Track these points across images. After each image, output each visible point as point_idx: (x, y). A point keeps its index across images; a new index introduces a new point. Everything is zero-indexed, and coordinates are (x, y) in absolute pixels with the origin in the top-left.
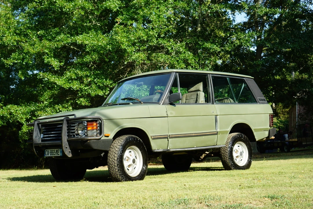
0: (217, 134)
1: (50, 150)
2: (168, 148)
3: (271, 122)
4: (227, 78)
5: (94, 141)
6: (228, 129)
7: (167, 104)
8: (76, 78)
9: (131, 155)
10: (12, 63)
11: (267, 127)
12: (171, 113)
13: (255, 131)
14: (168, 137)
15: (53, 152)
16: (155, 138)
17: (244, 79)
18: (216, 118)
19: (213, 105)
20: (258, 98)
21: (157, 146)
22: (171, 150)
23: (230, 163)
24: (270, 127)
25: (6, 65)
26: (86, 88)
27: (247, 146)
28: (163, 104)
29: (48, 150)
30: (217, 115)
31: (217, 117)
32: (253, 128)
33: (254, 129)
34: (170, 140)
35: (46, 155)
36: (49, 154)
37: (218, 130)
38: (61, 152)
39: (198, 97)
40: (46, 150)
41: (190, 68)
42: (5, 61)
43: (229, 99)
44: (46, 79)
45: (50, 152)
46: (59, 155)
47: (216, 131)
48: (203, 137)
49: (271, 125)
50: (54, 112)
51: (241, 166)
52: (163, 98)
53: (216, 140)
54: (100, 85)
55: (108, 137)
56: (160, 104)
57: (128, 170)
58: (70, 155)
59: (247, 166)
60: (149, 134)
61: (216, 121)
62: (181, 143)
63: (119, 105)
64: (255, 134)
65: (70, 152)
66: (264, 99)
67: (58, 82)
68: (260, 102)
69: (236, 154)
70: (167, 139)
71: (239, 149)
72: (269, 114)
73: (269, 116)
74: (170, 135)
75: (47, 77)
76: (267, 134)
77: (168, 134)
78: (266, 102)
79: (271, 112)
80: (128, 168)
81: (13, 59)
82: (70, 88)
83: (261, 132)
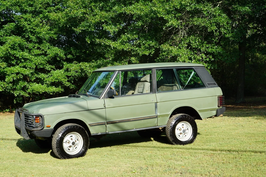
0: (157, 117)
2: (107, 132)
3: (219, 103)
4: (174, 69)
5: (37, 131)
6: (169, 112)
7: (107, 98)
8: (128, 41)
9: (72, 139)
10: (80, 30)
11: (215, 107)
12: (109, 105)
13: (200, 112)
14: (105, 123)
16: (92, 125)
17: (193, 67)
19: (154, 94)
20: (206, 83)
21: (94, 131)
23: (171, 139)
24: (218, 107)
28: (103, 98)
30: (157, 102)
31: (157, 104)
32: (198, 109)
33: (199, 110)
34: (108, 126)
37: (158, 114)
42: (75, 29)
43: (177, 86)
44: (103, 43)
47: (156, 115)
48: (142, 121)
49: (219, 105)
51: (184, 141)
53: (156, 122)
55: (50, 127)
56: (100, 98)
57: (69, 150)
58: (28, 139)
59: (190, 142)
60: (88, 123)
61: (156, 107)
62: (119, 127)
63: (76, 97)
64: (200, 114)
65: (28, 136)
66: (215, 83)
67: (112, 45)
68: (209, 86)
69: (180, 131)
70: (105, 125)
71: (183, 127)
72: (217, 96)
73: (217, 97)
74: (107, 122)
75: (103, 42)
76: (214, 113)
77: (106, 121)
78: (217, 85)
79: (221, 94)
80: (69, 148)
81: (82, 28)
82: (123, 49)
83: (207, 112)
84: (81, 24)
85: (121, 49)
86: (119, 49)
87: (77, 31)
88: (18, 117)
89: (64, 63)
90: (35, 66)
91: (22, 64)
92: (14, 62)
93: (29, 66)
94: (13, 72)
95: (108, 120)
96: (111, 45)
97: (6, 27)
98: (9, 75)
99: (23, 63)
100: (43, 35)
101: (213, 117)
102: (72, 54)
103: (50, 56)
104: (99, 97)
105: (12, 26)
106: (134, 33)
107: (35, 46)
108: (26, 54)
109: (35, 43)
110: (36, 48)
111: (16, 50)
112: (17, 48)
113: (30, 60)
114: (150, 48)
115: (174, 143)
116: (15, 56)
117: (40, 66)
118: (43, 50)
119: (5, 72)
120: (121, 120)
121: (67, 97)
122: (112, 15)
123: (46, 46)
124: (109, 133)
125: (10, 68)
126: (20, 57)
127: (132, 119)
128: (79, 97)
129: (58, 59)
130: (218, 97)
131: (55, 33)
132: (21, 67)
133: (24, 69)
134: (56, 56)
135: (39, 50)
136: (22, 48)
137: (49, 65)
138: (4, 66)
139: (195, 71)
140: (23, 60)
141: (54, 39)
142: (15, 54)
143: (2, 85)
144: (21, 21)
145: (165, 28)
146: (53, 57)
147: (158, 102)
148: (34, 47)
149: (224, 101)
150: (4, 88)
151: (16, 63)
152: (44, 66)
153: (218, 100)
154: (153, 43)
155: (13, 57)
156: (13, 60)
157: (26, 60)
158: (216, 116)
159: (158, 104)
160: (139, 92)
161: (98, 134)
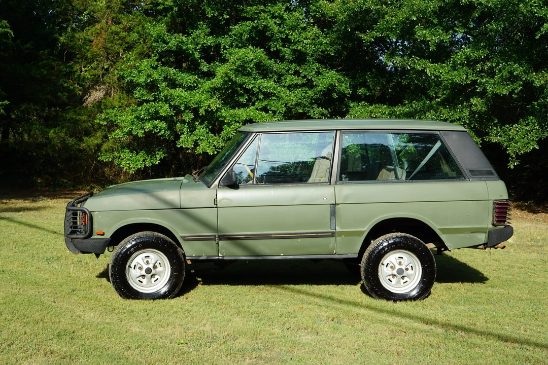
0: (333, 235)
2: (220, 255)
3: (496, 218)
6: (364, 228)
7: (223, 186)
8: (466, 62)
9: (147, 262)
11: (485, 226)
13: (443, 233)
14: (215, 238)
16: (188, 239)
17: (438, 133)
18: (332, 209)
20: (466, 172)
24: (491, 226)
28: (214, 187)
30: (336, 204)
31: (335, 208)
32: (438, 227)
33: (441, 230)
34: (221, 243)
37: (338, 229)
42: (363, 35)
47: (332, 231)
49: (495, 222)
51: (399, 294)
53: (332, 246)
56: (209, 187)
60: (179, 234)
61: (333, 213)
62: (245, 248)
64: (443, 237)
66: (490, 171)
68: (472, 177)
69: (393, 270)
70: (214, 242)
71: (400, 263)
72: (492, 202)
73: (492, 204)
74: (219, 236)
76: (482, 238)
77: (216, 234)
78: (496, 175)
79: (503, 196)
80: (142, 280)
81: (377, 32)
83: (463, 235)
84: (377, 25)
87: (365, 40)
89: (352, 105)
90: (284, 109)
91: (260, 104)
92: (243, 100)
93: (273, 108)
94: (237, 119)
95: (221, 232)
96: (427, 71)
97: (236, 29)
98: (229, 124)
99: (262, 101)
100: (304, 46)
101: (480, 247)
102: (367, 87)
103: (319, 89)
104: (210, 184)
105: (248, 28)
106: (482, 44)
107: (290, 69)
108: (268, 84)
109: (291, 62)
110: (291, 72)
111: (249, 74)
112: (253, 71)
113: (277, 97)
114: (512, 78)
116: (246, 87)
117: (297, 109)
118: (305, 77)
119: (221, 119)
120: (250, 235)
122: (434, 7)
123: (310, 69)
124: (225, 258)
125: (232, 111)
126: (256, 90)
127: (274, 234)
129: (335, 96)
130: (494, 203)
131: (332, 44)
132: (257, 109)
133: (263, 113)
134: (331, 89)
135: (298, 77)
136: (263, 71)
137: (318, 107)
138: (216, 107)
139: (442, 142)
140: (261, 96)
141: (329, 54)
142: (244, 83)
143: (215, 142)
144: (261, 18)
145: (539, 35)
146: (324, 91)
147: (338, 204)
148: (288, 71)
150: (217, 148)
151: (249, 100)
152: (306, 110)
153: (494, 209)
154: (518, 69)
155: (241, 90)
156: (242, 95)
157: (267, 96)
158: (486, 245)
159: (337, 207)
161: (201, 258)
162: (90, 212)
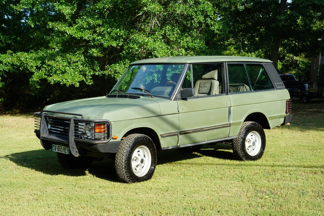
0: (230, 125)
1: (57, 146)
2: (178, 145)
3: (287, 109)
4: (244, 65)
5: (101, 145)
6: (242, 119)
7: (179, 99)
8: (88, 27)
9: (139, 155)
11: (283, 114)
12: (182, 109)
13: (270, 120)
14: (178, 134)
15: (60, 149)
16: (164, 136)
17: (262, 64)
18: (230, 109)
19: (227, 96)
20: (275, 84)
21: (166, 143)
22: (181, 146)
23: (241, 154)
24: (286, 114)
25: (15, 11)
26: (99, 38)
27: (260, 135)
28: (174, 100)
29: (56, 145)
30: (231, 107)
32: (269, 116)
33: (269, 118)
34: (180, 136)
35: (53, 150)
36: (57, 149)
37: (231, 122)
38: (68, 151)
39: (212, 86)
40: (53, 145)
41: (209, 20)
42: (15, 7)
43: (245, 86)
44: (56, 28)
45: (57, 147)
46: (66, 153)
47: (229, 123)
48: (215, 130)
49: (287, 112)
50: (66, 61)
51: (253, 156)
52: (175, 92)
53: (228, 132)
54: (114, 35)
55: (116, 139)
56: (171, 100)
57: (136, 170)
58: (77, 155)
59: (259, 156)
60: (159, 133)
61: (230, 113)
62: (190, 138)
63: (129, 98)
64: (270, 122)
65: (77, 152)
66: (282, 84)
67: (68, 31)
68: (277, 87)
69: (249, 143)
70: (177, 136)
71: (252, 139)
72: (285, 100)
73: (285, 102)
74: (180, 132)
75: (57, 26)
76: (282, 120)
77: (178, 131)
78: (284, 87)
79: (289, 97)
80: (136, 168)
81: (23, 5)
82: (81, 38)
83: (276, 119)
85: (79, 37)
86: (77, 37)
87: (16, 10)
88: (45, 124)
95: (181, 130)
104: (170, 98)
115: (244, 159)
120: (194, 130)
121: (104, 97)
127: (205, 128)
128: (139, 98)
130: (286, 102)
149: (291, 106)
153: (286, 105)
158: (283, 125)
160: (200, 92)
162: (110, 122)
